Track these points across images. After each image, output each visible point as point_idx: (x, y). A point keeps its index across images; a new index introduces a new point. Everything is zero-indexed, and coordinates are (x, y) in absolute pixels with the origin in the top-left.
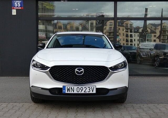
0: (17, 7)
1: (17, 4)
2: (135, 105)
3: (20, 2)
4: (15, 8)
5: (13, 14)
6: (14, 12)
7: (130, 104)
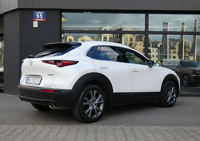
0: (39, 18)
1: (39, 15)
2: (185, 128)
3: (43, 13)
4: (36, 20)
5: (34, 26)
6: (35, 24)
7: (178, 127)
